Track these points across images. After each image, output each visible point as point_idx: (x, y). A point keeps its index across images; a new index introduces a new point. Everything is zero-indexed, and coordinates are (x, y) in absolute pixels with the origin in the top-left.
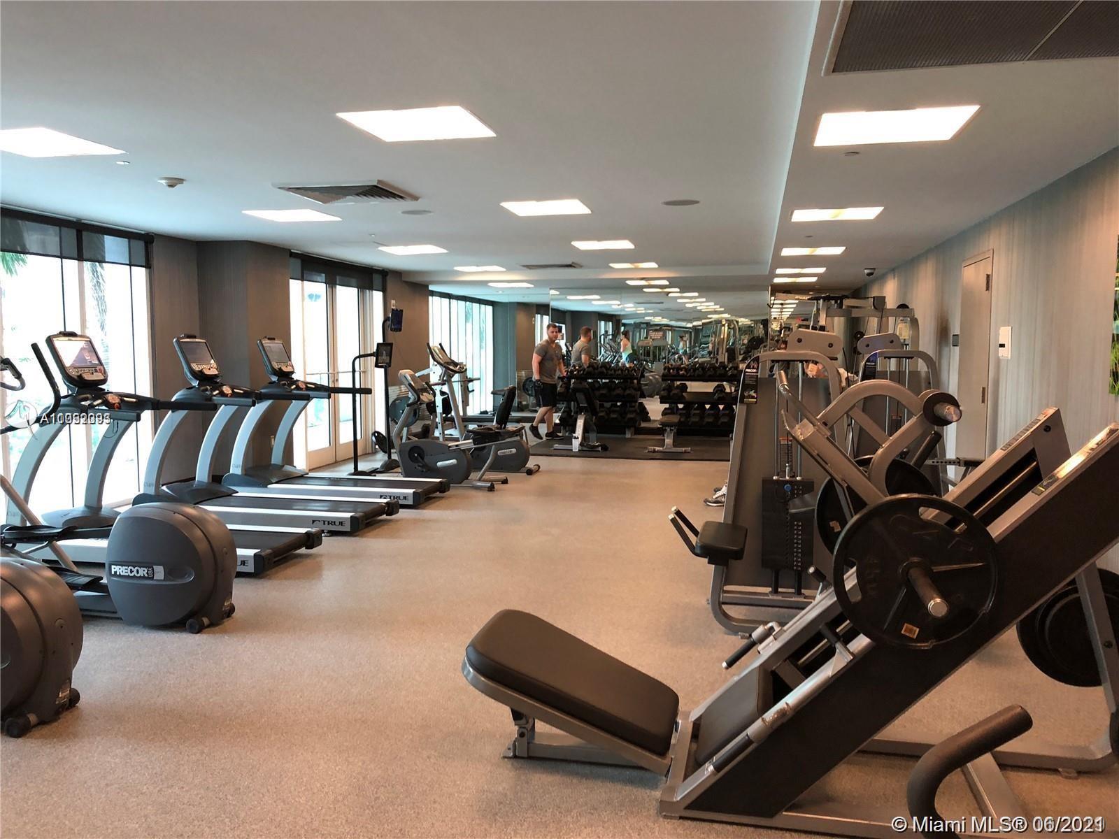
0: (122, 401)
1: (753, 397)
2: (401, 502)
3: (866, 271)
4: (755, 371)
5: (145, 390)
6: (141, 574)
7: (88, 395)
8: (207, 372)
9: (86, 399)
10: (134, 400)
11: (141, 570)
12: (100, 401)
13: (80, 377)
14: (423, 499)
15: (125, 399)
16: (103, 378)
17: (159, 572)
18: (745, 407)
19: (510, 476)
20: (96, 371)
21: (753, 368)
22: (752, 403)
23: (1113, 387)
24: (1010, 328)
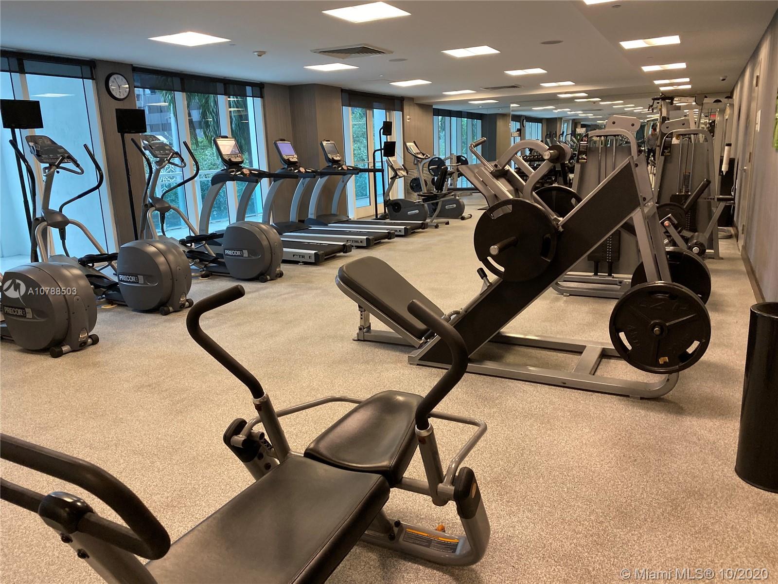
0: (251, 173)
1: (584, 159)
2: (396, 233)
4: (586, 142)
5: (264, 168)
6: (238, 254)
7: (234, 169)
8: (291, 160)
9: (233, 172)
10: (257, 172)
11: (238, 252)
12: (240, 172)
13: (230, 159)
14: (409, 232)
15: (252, 172)
16: (241, 160)
17: (246, 253)
18: (580, 165)
20: (238, 157)
21: (585, 141)
22: (584, 162)
24: (760, 111)
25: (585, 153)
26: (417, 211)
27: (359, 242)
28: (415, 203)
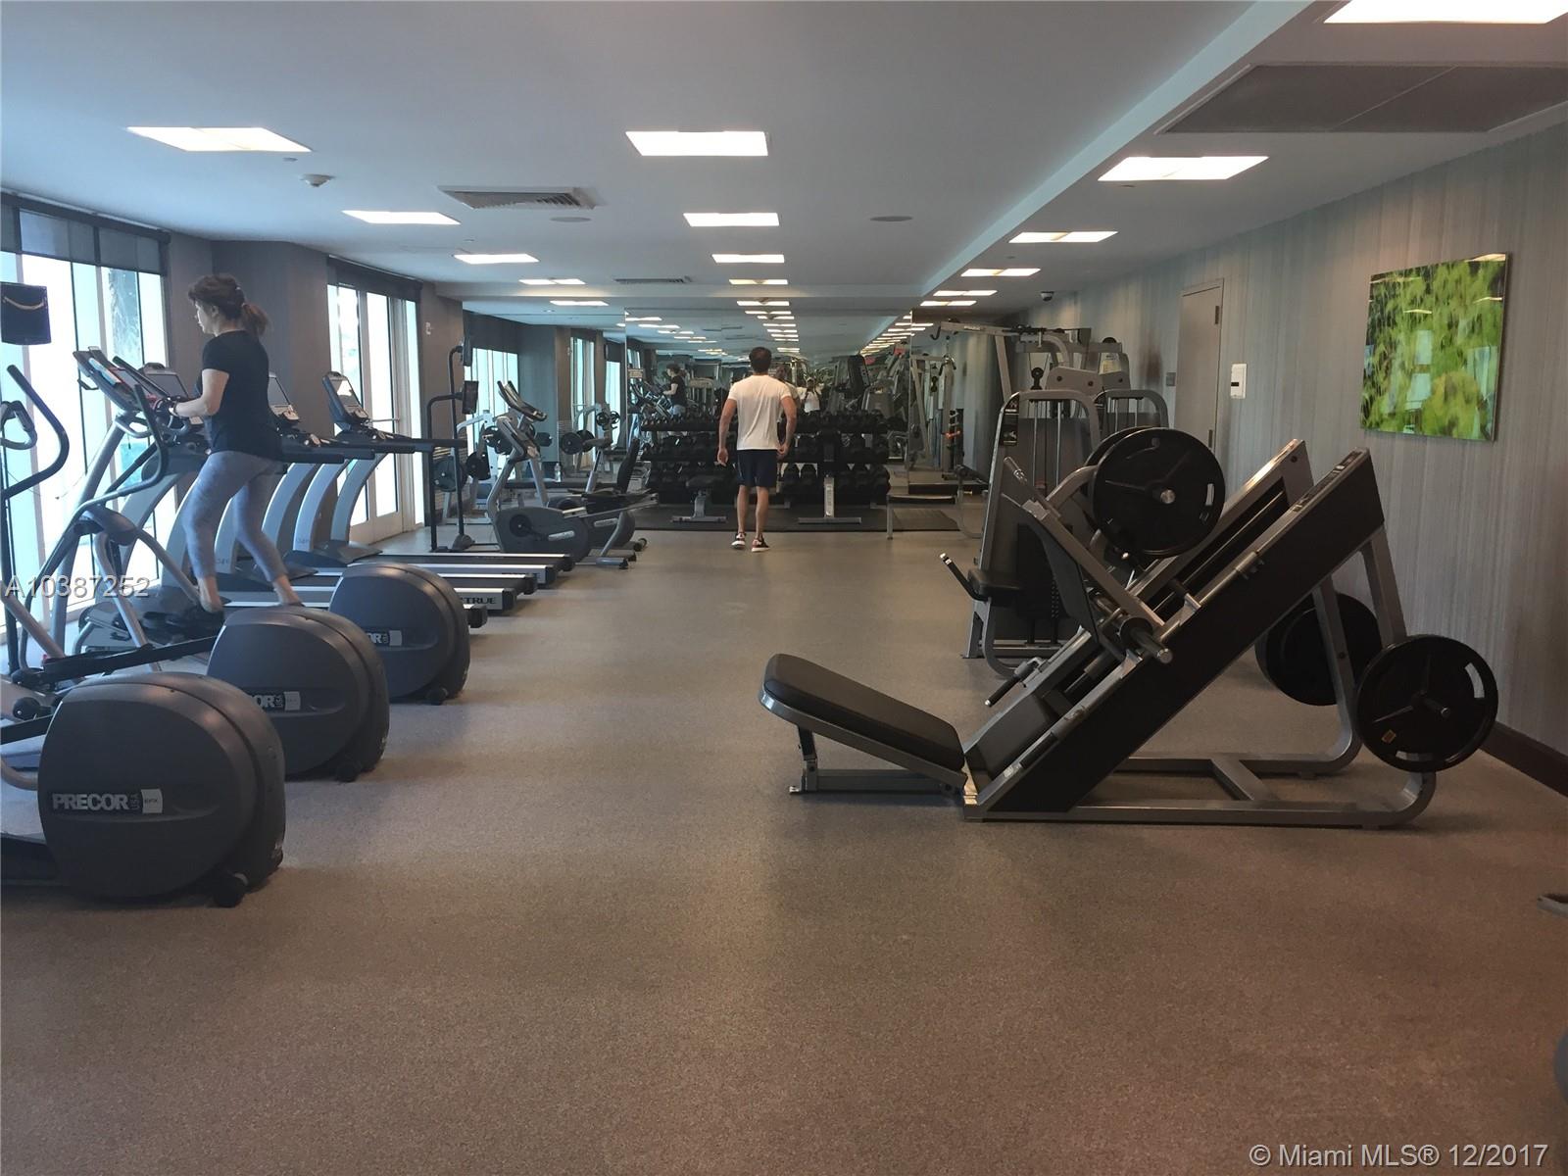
1: (1013, 439)
2: (536, 581)
3: (1043, 295)
6: (374, 640)
8: (289, 416)
11: (374, 637)
17: (397, 637)
18: (1005, 449)
21: (1013, 408)
22: (1011, 445)
23: (1364, 422)
24: (1245, 365)
25: (1015, 429)
26: (571, 533)
27: (485, 600)
28: (564, 515)
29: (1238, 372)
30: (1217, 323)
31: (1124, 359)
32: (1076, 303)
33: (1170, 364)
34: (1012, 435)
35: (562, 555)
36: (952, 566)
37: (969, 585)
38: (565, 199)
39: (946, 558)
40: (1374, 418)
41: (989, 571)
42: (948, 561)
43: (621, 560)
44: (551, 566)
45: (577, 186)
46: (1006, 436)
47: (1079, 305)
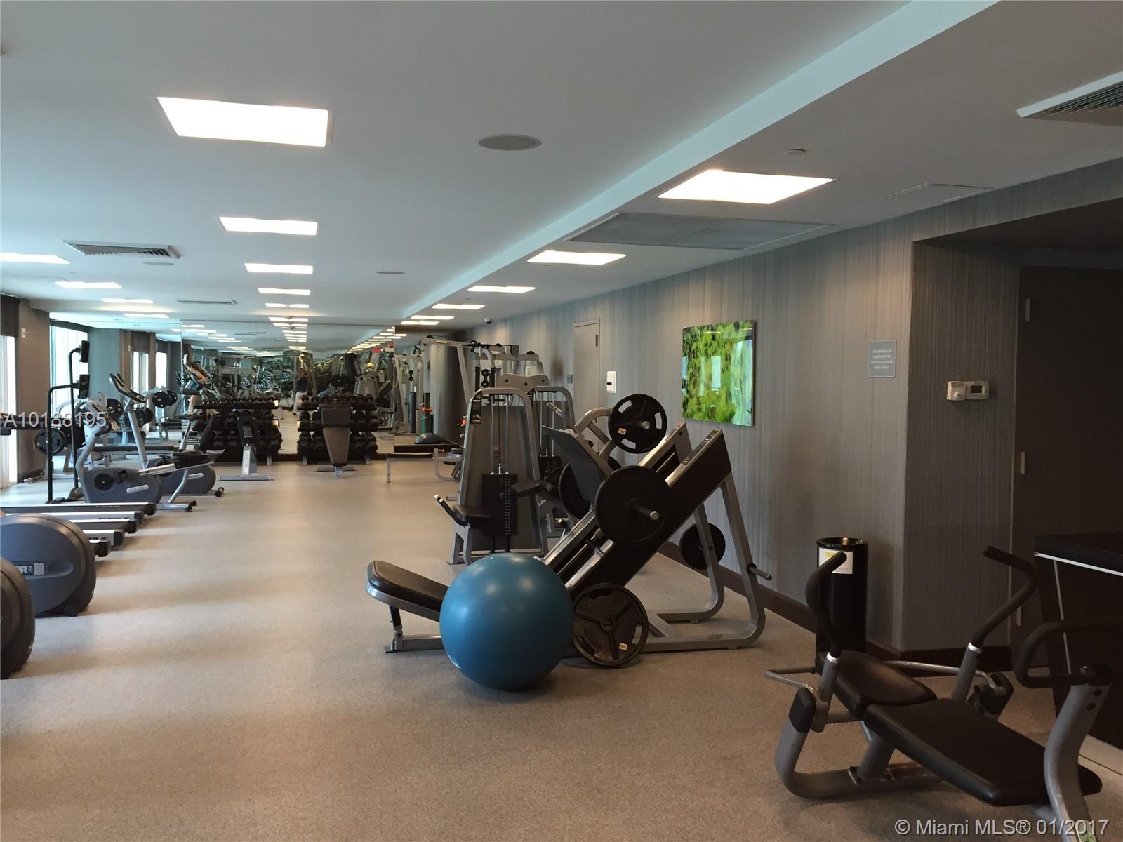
1: (479, 419)
3: (486, 320)
17: (39, 569)
18: (473, 426)
19: (198, 498)
22: (478, 423)
23: (684, 414)
24: (615, 372)
25: (479, 412)
26: (146, 487)
29: (611, 376)
30: (597, 345)
31: (540, 365)
32: (506, 326)
33: (569, 370)
34: (478, 416)
35: (146, 503)
36: (443, 504)
37: (453, 513)
38: (162, 252)
39: (439, 499)
40: (689, 411)
41: (465, 505)
42: (440, 501)
43: (187, 505)
44: (138, 512)
45: (171, 244)
46: (474, 417)
47: (508, 328)
